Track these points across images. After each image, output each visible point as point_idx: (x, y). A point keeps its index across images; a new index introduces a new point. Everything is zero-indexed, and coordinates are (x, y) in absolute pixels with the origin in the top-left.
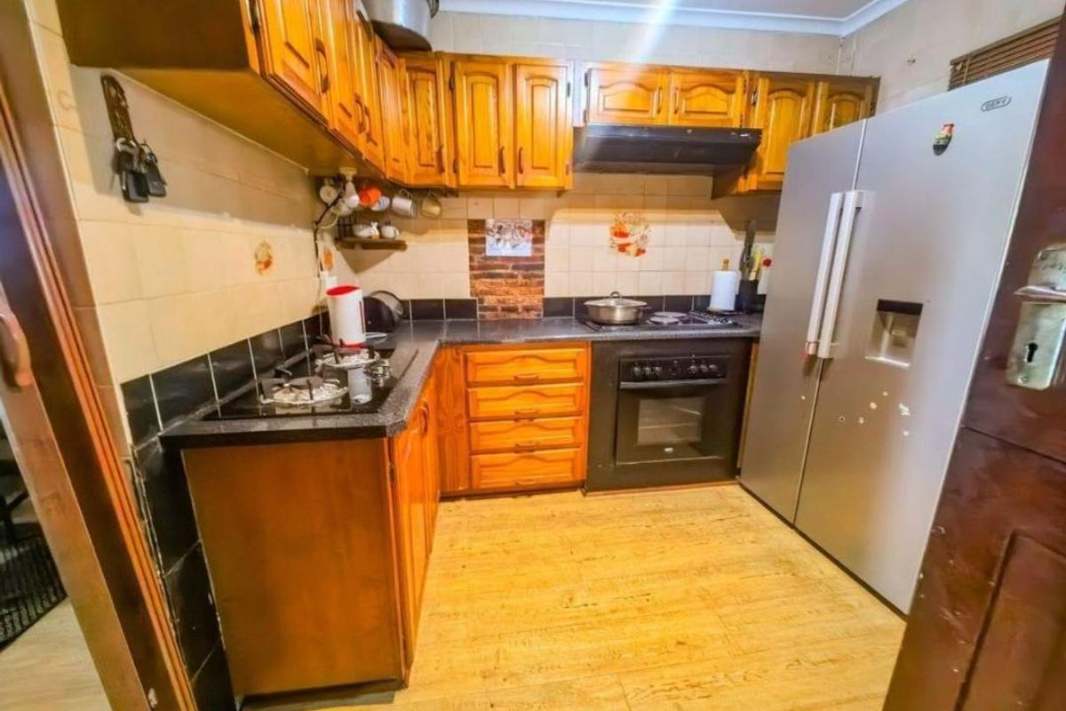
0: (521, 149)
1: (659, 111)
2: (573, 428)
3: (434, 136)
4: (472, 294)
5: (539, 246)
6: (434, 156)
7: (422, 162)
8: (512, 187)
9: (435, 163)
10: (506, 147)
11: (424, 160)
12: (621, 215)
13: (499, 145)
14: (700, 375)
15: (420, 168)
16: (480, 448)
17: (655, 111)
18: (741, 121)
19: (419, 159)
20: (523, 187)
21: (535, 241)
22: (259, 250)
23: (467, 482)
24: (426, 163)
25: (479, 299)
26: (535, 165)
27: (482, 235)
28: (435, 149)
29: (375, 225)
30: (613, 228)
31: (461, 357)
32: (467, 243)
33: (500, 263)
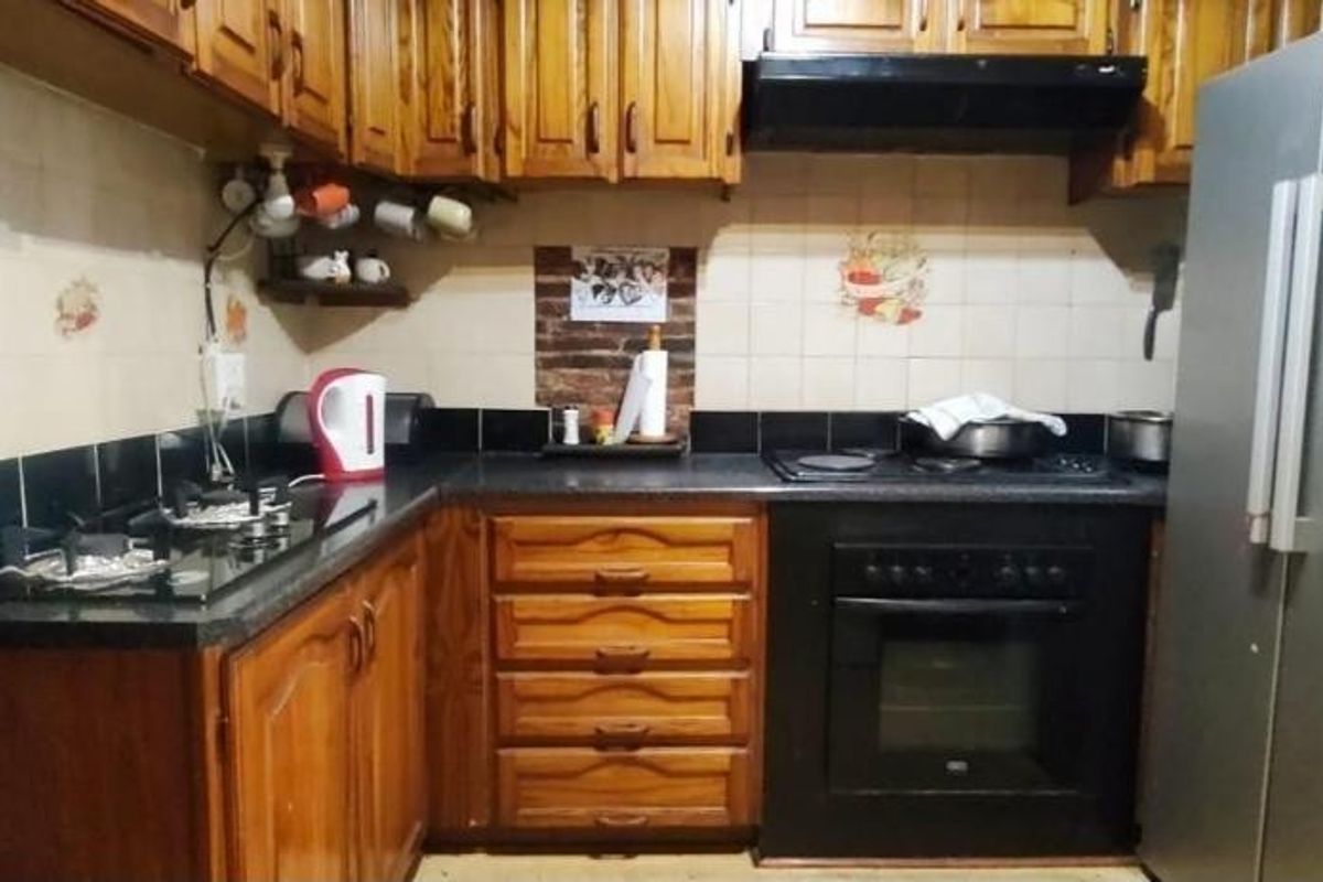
0: (632, 105)
1: (923, 27)
2: (727, 699)
3: (458, 86)
4: (538, 400)
5: (682, 301)
6: (458, 122)
7: (433, 136)
8: (613, 177)
9: (458, 136)
10: (603, 103)
11: (436, 132)
12: (863, 238)
13: (588, 99)
14: (1025, 590)
15: (428, 145)
16: (519, 732)
17: (915, 24)
18: (1109, 40)
19: (427, 129)
20: (634, 179)
21: (674, 291)
22: (67, 292)
23: (487, 811)
24: (441, 136)
25: (554, 410)
26: (661, 136)
27: (564, 279)
28: (459, 108)
29: (342, 257)
30: (844, 264)
31: (482, 525)
32: (531, 295)
33: (600, 335)
